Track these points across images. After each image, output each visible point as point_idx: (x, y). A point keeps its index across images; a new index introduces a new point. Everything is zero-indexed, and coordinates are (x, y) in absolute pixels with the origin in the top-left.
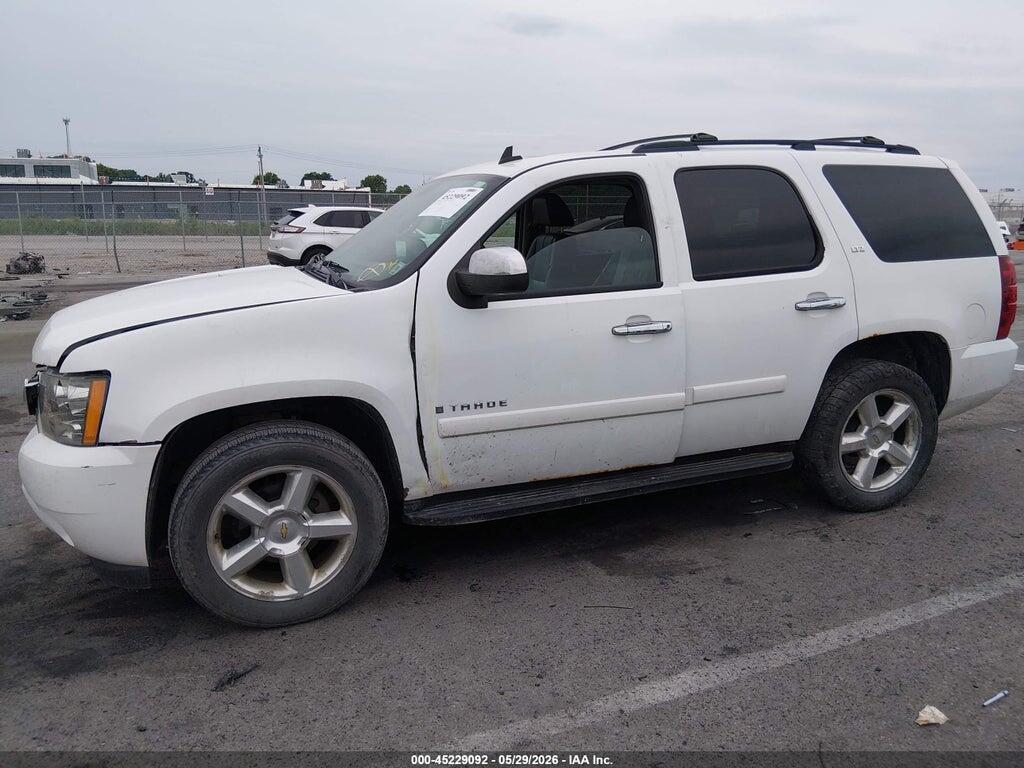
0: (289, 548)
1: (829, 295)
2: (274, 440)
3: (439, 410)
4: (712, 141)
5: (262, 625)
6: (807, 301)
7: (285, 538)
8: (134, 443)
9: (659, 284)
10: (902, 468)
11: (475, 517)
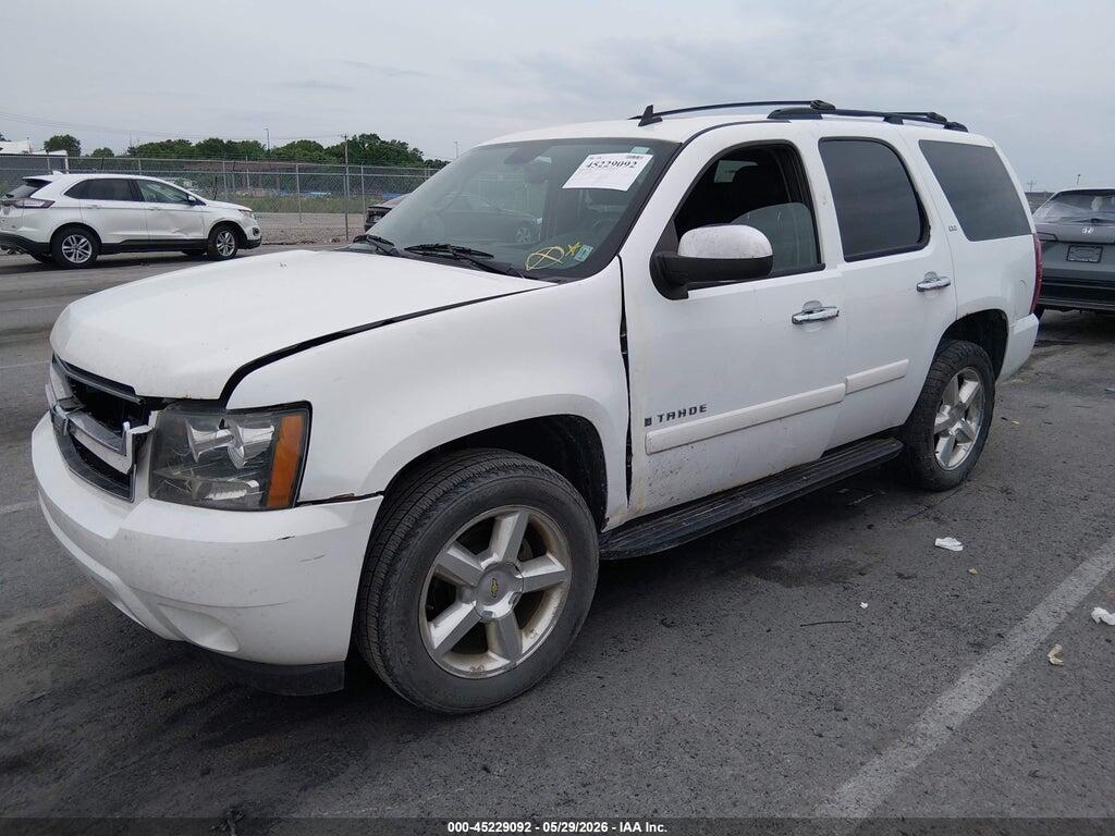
0: (502, 609)
1: (939, 275)
2: (496, 477)
3: (648, 422)
4: (831, 109)
5: (476, 709)
6: (923, 282)
7: (495, 597)
8: (351, 498)
9: (822, 267)
10: (968, 444)
11: (672, 542)
